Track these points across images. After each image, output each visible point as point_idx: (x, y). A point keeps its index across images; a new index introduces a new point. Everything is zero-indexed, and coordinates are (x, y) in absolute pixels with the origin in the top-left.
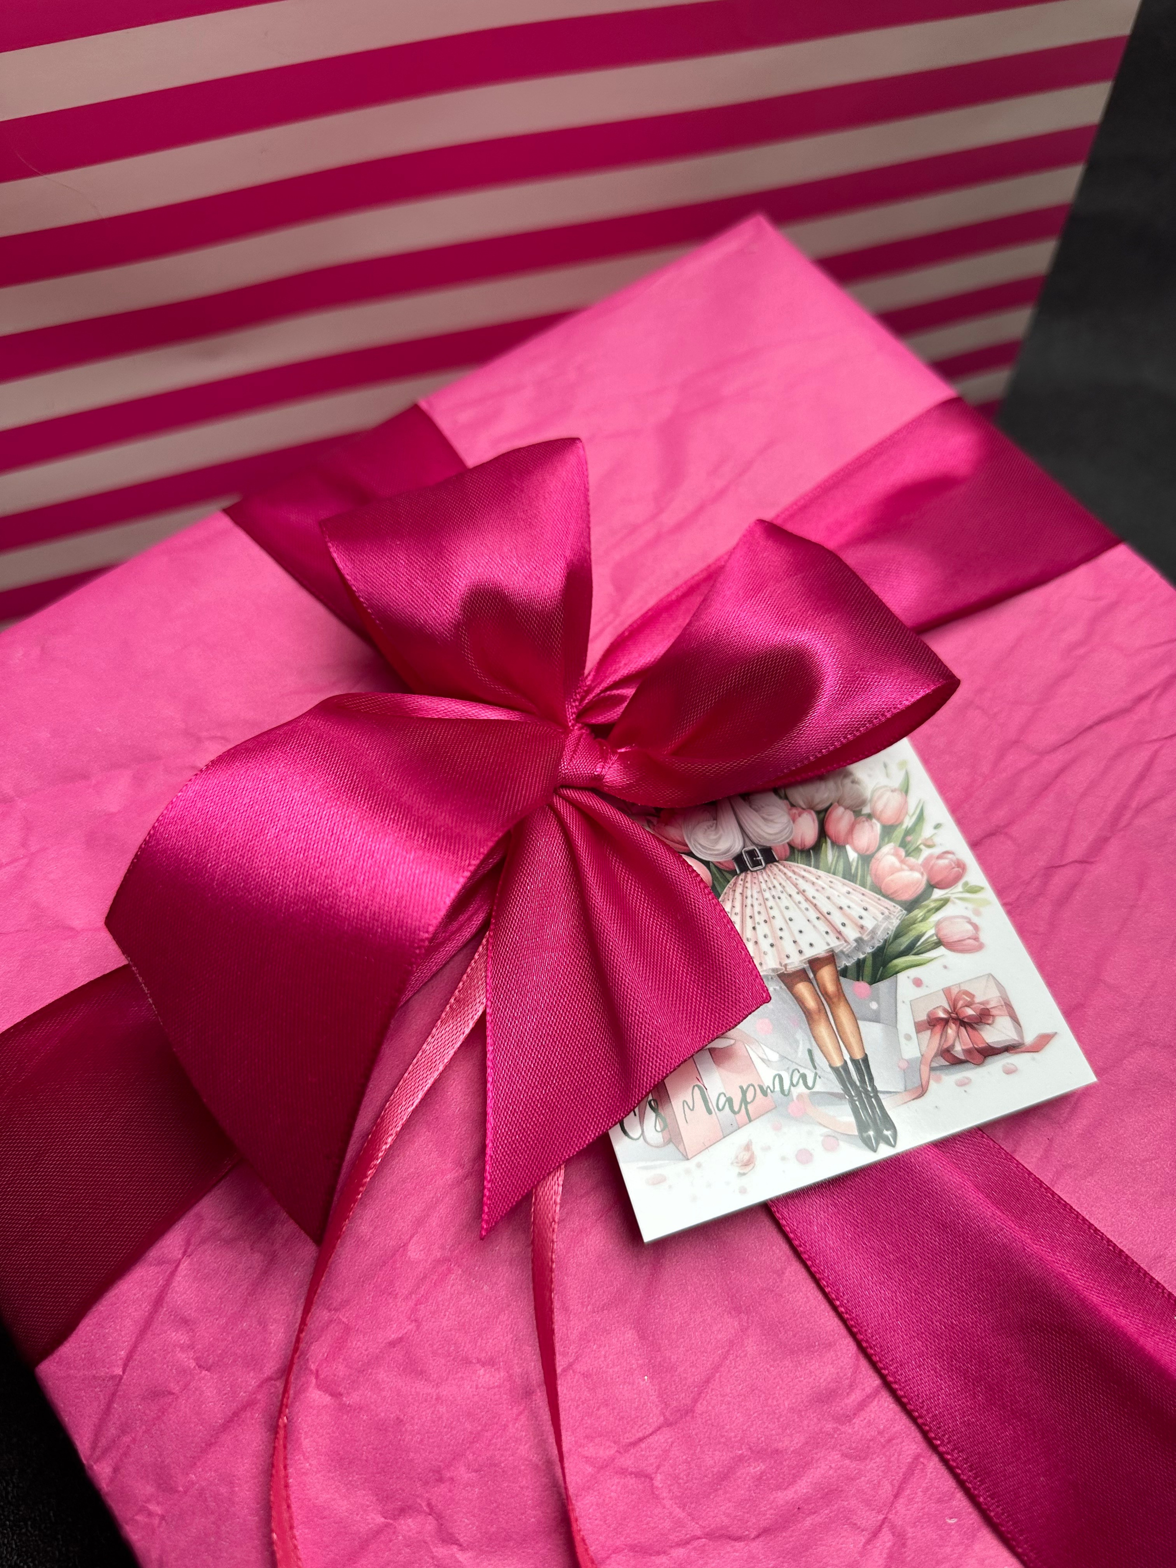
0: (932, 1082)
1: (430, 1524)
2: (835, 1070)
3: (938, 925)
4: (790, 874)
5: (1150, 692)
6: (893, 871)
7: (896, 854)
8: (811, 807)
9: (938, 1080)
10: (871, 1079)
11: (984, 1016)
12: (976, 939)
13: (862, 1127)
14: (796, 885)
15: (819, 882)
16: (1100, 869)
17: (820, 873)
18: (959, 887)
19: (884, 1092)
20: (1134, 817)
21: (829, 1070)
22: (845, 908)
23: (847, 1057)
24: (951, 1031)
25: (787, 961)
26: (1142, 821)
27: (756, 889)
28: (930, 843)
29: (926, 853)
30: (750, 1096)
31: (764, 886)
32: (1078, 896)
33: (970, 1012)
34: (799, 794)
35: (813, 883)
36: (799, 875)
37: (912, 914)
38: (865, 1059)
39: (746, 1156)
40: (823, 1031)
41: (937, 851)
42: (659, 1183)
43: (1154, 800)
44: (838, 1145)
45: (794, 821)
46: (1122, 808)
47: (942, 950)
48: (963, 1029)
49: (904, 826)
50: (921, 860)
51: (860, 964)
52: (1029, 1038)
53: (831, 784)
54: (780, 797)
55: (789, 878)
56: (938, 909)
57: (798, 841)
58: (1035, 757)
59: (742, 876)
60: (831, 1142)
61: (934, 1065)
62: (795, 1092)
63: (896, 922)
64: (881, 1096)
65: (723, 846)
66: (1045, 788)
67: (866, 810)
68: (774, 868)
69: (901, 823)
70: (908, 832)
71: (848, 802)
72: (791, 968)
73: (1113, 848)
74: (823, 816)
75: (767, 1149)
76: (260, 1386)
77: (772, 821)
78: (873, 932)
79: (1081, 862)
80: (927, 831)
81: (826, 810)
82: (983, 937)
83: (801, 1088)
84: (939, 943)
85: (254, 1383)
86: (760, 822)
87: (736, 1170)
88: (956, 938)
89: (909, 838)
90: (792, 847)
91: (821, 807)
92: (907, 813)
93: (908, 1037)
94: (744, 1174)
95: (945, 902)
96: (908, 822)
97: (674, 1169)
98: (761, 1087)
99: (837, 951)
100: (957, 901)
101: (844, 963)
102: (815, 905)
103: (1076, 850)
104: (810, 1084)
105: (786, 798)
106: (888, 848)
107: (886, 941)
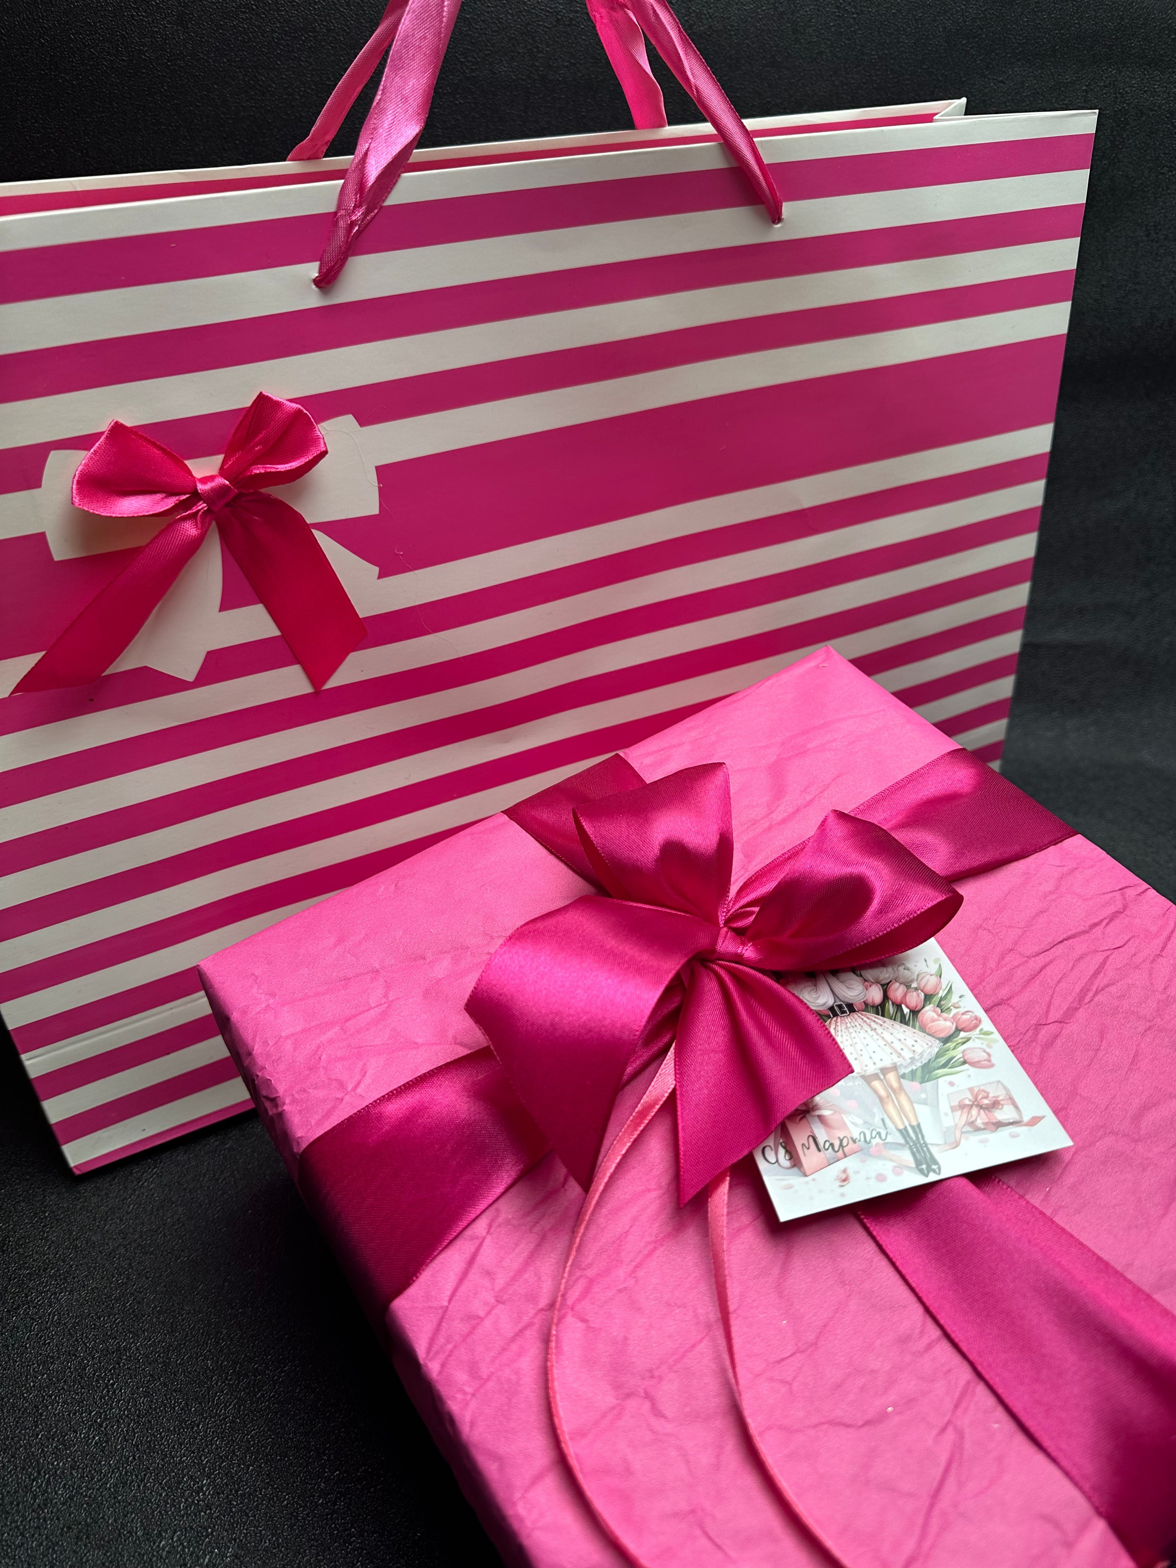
0: (963, 1140)
1: (647, 1406)
2: (900, 1131)
3: (963, 1052)
4: (865, 1019)
5: (1102, 921)
6: (933, 1020)
7: (934, 1011)
8: (877, 982)
9: (967, 1139)
10: (923, 1137)
11: (995, 1104)
12: (989, 1061)
13: (918, 1163)
14: (870, 1026)
15: (885, 1024)
16: (1072, 1027)
17: (885, 1019)
18: (977, 1031)
19: (932, 1144)
20: (1094, 996)
21: (895, 1130)
22: (903, 1040)
23: (907, 1124)
24: (974, 1111)
25: (866, 1068)
26: (1100, 998)
27: (844, 1026)
28: (957, 1005)
29: (954, 1011)
30: (845, 1143)
31: (849, 1025)
32: (1059, 1042)
33: (986, 1101)
34: (869, 974)
35: (881, 1025)
36: (872, 1020)
37: (947, 1045)
38: (919, 1125)
39: (844, 1176)
40: (891, 1108)
41: (962, 1010)
42: (789, 1188)
43: (1107, 986)
44: (902, 1172)
45: (867, 989)
46: (1084, 991)
47: (966, 1066)
48: (982, 1111)
49: (940, 996)
50: (951, 1015)
51: (913, 1073)
52: (1026, 1118)
53: (890, 969)
54: (857, 976)
55: (865, 1022)
56: (964, 1043)
57: (870, 1001)
58: (1026, 959)
59: (835, 1019)
60: (899, 1169)
61: (963, 1130)
62: (874, 1142)
63: (936, 1050)
64: (930, 1146)
65: (821, 1001)
66: (1033, 978)
67: (914, 985)
68: (855, 1015)
69: (938, 993)
70: (941, 999)
71: (902, 980)
72: (868, 1073)
73: (1081, 1014)
74: (885, 988)
75: (857, 1172)
76: (536, 1314)
77: (852, 989)
78: (921, 1054)
79: (1060, 1022)
80: (954, 999)
81: (888, 984)
82: (993, 1060)
83: (878, 1140)
84: (965, 1062)
85: (533, 1312)
86: (844, 988)
87: (839, 1183)
88: (976, 1060)
89: (943, 1003)
90: (866, 1004)
91: (883, 982)
92: (941, 988)
93: (946, 1114)
94: (843, 1186)
95: (968, 1039)
96: (942, 994)
97: (796, 1180)
98: (852, 1138)
99: (898, 1064)
100: (976, 1040)
101: (902, 1071)
102: (883, 1038)
103: (1055, 1015)
104: (883, 1137)
105: (861, 976)
106: (928, 1008)
107: (930, 1060)
